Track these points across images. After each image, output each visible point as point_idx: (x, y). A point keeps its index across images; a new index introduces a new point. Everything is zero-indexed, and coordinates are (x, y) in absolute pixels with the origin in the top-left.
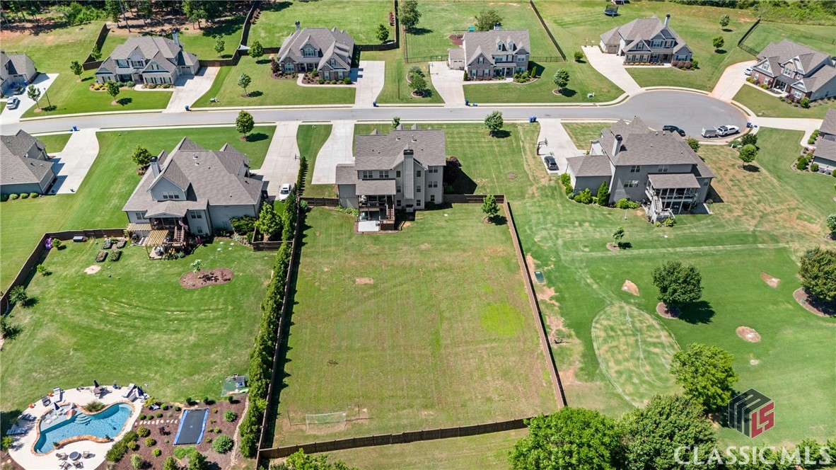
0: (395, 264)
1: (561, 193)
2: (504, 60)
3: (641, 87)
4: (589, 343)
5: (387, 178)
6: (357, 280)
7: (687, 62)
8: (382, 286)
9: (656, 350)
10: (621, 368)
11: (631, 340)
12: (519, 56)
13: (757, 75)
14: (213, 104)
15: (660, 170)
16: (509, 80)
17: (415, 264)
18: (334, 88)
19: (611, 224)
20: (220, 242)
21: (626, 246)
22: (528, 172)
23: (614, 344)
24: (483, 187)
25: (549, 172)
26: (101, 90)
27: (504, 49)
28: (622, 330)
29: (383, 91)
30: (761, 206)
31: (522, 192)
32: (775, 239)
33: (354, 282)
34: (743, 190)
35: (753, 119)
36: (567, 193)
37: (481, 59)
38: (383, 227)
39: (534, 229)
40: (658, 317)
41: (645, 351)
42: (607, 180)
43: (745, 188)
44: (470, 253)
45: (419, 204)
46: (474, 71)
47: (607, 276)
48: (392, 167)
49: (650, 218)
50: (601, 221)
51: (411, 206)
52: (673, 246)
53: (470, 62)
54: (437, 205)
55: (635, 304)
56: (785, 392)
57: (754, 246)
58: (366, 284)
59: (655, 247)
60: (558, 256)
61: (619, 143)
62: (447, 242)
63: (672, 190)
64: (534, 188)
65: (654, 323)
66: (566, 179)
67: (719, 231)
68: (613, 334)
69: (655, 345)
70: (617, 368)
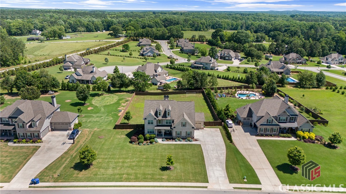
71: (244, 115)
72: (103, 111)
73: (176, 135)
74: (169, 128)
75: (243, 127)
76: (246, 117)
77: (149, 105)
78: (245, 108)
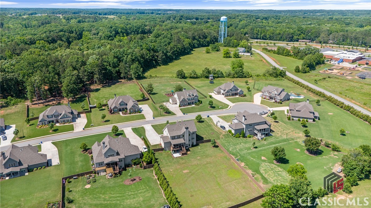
0: (192, 164)
1: (230, 136)
2: (191, 99)
3: (233, 103)
4: (261, 175)
5: (180, 138)
6: (183, 171)
7: (242, 95)
8: (193, 172)
9: (280, 173)
10: (274, 179)
11: (272, 172)
12: (195, 98)
13: (264, 96)
14: (92, 126)
15: (257, 124)
16: (193, 105)
17: (199, 163)
18: (136, 115)
19: (249, 142)
20: (129, 169)
21: (256, 147)
22: (217, 131)
23: (268, 174)
24: (205, 138)
25: (224, 130)
26: (42, 128)
27: (190, 96)
28: (268, 170)
29: (154, 114)
30: (284, 131)
31: (218, 137)
32: (293, 139)
33: (183, 172)
34: (278, 128)
35: (269, 108)
36: (232, 136)
37: (184, 100)
38: (183, 154)
39: (228, 147)
40: (276, 165)
41: (277, 174)
42: (243, 129)
43: (278, 127)
44: (214, 157)
45: (189, 146)
46: (182, 104)
47: (256, 157)
48: (182, 134)
49: (258, 139)
50: (245, 142)
51: (187, 147)
52: (269, 146)
53: (180, 101)
54: (195, 145)
55: (268, 162)
56: (316, 176)
57: (289, 142)
58: (187, 172)
59: (264, 147)
60: (239, 154)
61: (245, 118)
62: (204, 155)
63: (262, 130)
64: (221, 135)
65: (275, 166)
66: (230, 132)
67: (278, 139)
68: (266, 171)
69: (279, 171)
70: (273, 179)
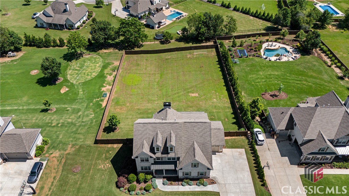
8: (185, 92)
33: (199, 94)
44: (136, 108)
58: (193, 93)
60: (88, 105)
71: (281, 126)
72: (82, 97)
73: (183, 175)
74: (172, 167)
75: (278, 142)
76: (284, 128)
77: (140, 132)
78: (283, 113)
